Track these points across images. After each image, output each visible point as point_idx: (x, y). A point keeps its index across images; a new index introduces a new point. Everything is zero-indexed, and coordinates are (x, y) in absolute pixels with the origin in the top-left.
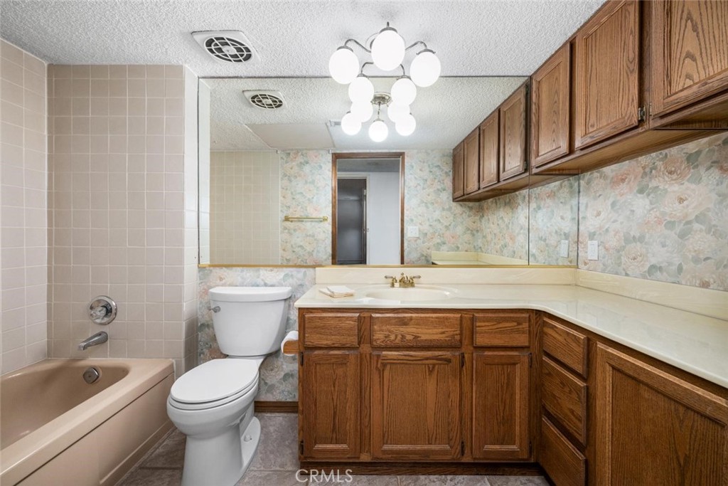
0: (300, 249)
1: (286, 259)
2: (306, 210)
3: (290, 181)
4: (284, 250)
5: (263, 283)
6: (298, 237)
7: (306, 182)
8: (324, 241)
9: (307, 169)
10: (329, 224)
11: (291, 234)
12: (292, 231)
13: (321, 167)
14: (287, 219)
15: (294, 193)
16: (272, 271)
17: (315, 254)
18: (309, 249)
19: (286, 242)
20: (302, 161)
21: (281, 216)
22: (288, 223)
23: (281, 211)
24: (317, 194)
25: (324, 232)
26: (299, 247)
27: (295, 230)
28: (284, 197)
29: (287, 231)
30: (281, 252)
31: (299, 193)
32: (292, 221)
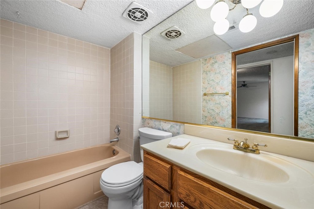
0: (212, 111)
1: (205, 116)
2: (216, 89)
3: (207, 74)
4: (204, 111)
5: (162, 129)
6: (211, 105)
7: (216, 73)
8: (226, 107)
9: (216, 66)
10: (230, 96)
11: (207, 103)
12: (208, 101)
13: (224, 63)
14: (205, 95)
15: (209, 80)
16: (165, 122)
17: (221, 114)
18: (217, 111)
19: (205, 107)
20: (213, 62)
21: (202, 93)
22: (206, 97)
23: (202, 90)
24: (222, 79)
25: (227, 101)
26: (211, 110)
27: (209, 100)
28: (204, 83)
29: (205, 101)
30: (202, 112)
31: (211, 80)
32: (208, 96)
